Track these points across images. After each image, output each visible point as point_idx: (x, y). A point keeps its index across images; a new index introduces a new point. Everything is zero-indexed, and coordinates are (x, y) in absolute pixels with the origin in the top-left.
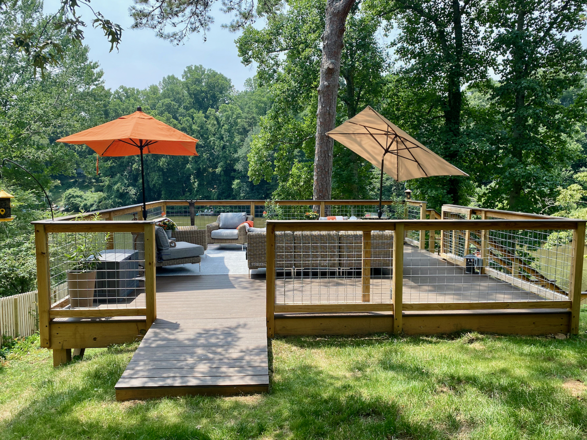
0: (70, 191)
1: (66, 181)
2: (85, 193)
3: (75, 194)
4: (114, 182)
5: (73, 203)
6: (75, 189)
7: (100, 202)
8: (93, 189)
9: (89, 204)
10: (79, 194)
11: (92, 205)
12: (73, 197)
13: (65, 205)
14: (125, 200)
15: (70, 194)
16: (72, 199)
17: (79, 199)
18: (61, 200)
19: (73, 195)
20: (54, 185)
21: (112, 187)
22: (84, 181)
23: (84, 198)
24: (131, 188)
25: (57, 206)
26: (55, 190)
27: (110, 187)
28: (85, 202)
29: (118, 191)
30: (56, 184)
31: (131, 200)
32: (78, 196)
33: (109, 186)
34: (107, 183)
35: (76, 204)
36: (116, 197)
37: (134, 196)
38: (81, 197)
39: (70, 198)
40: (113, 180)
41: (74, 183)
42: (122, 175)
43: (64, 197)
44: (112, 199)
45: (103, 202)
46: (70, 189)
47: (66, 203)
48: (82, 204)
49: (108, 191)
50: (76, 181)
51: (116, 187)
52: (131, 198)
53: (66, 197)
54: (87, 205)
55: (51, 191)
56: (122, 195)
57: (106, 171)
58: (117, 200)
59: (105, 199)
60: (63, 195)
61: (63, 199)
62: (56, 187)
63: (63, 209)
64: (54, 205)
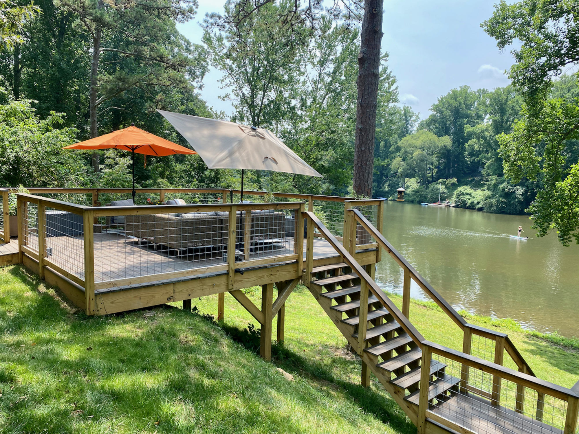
0: (461, 189)
1: (464, 180)
2: (475, 191)
3: (465, 192)
4: (501, 181)
5: (462, 200)
6: (467, 187)
7: (485, 201)
8: (486, 188)
9: (476, 202)
10: (469, 192)
11: (478, 203)
12: (463, 194)
13: (456, 201)
14: (510, 200)
15: (460, 192)
17: (468, 197)
19: (463, 193)
20: (451, 183)
21: (498, 186)
23: (473, 195)
24: (518, 187)
26: (451, 187)
27: (496, 186)
28: (474, 199)
29: (503, 190)
30: (453, 181)
31: (516, 200)
32: (467, 194)
33: (495, 184)
34: (493, 182)
35: (465, 201)
36: (500, 196)
37: (520, 197)
38: (470, 194)
39: (459, 195)
40: (499, 179)
41: (471, 181)
44: (496, 197)
45: (487, 201)
46: (462, 187)
47: (456, 199)
48: (469, 202)
49: (494, 189)
50: (474, 179)
51: (502, 186)
52: (517, 198)
53: (457, 194)
54: (473, 202)
55: (446, 188)
56: (508, 195)
57: (496, 170)
58: (501, 199)
59: (490, 197)
60: (455, 193)
61: (454, 196)
62: (453, 184)
63: (454, 205)
64: (447, 202)
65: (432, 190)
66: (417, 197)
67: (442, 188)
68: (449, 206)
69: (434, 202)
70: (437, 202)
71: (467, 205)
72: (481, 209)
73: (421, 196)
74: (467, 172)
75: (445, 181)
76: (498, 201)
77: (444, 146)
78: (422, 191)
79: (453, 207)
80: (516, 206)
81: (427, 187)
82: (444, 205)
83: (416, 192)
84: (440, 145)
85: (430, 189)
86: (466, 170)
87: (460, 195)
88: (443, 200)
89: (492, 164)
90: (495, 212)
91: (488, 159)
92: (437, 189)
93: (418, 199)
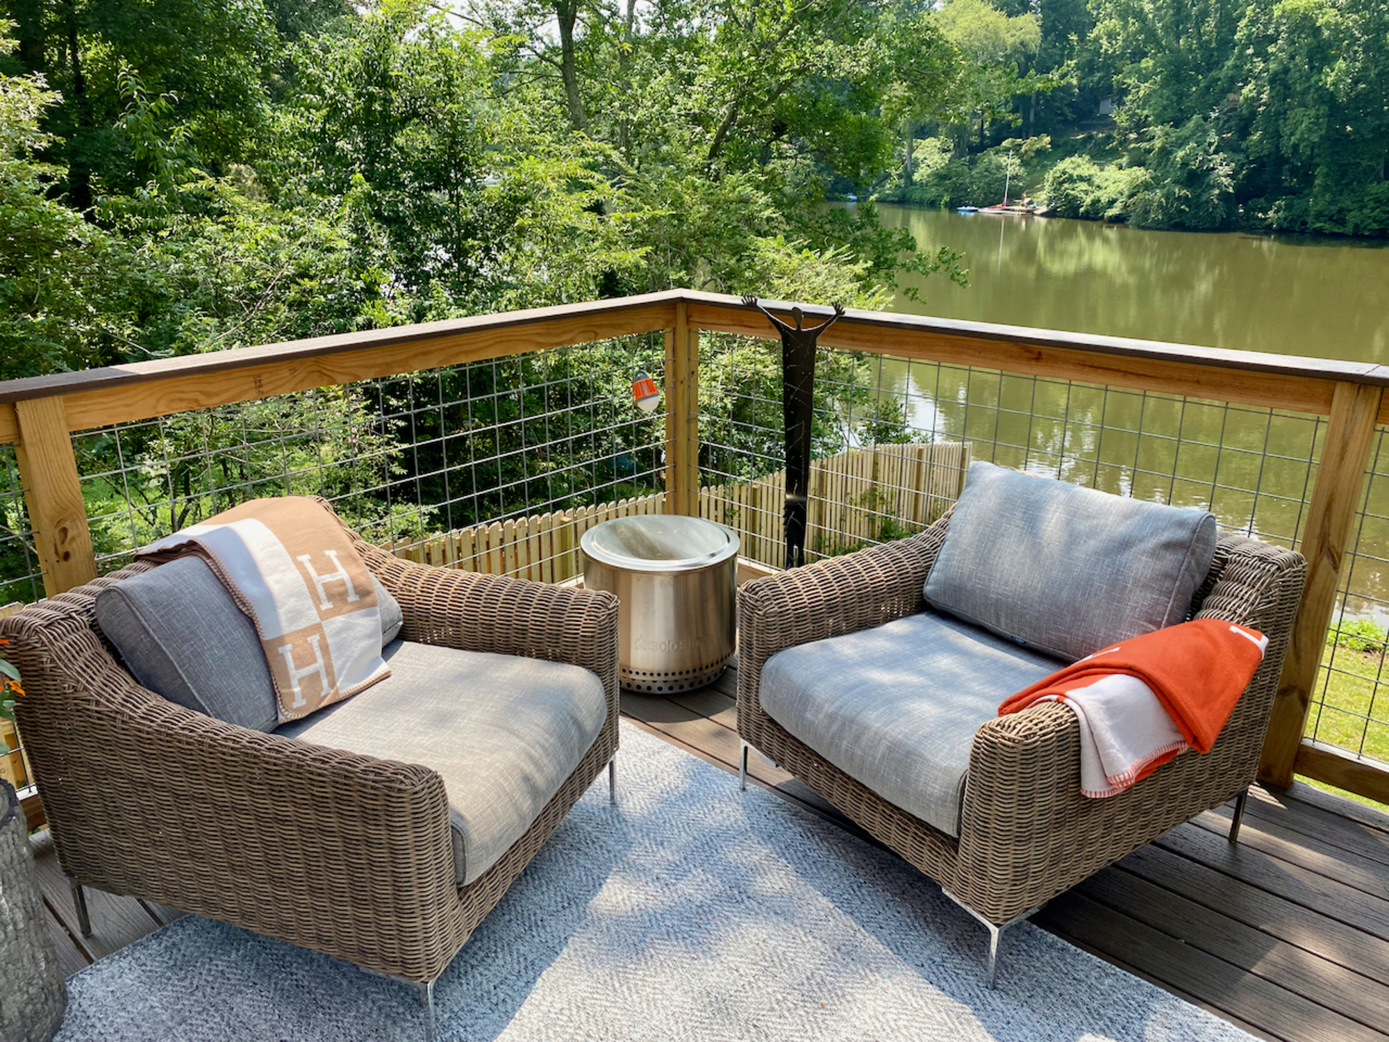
0: (1066, 165)
1: (1065, 138)
2: (1102, 170)
3: (1075, 173)
4: (1178, 138)
5: (1067, 195)
6: (1079, 160)
7: (1131, 196)
8: (1124, 160)
9: (1104, 200)
10: (1085, 173)
11: (1111, 203)
12: (1071, 179)
13: (1050, 200)
14: (1199, 191)
15: (1064, 173)
16: (1066, 185)
17: (1084, 186)
18: (1042, 189)
19: (1071, 176)
20: (1034, 148)
21: (1170, 153)
22: (1109, 138)
23: (1097, 181)
24: (1223, 156)
25: (1031, 203)
26: (1035, 161)
27: (1165, 153)
28: (1098, 194)
29: (1185, 164)
30: (1039, 145)
31: (1217, 191)
32: (1081, 179)
33: (1163, 149)
34: (1158, 144)
35: (1075, 198)
36: (1175, 182)
37: (1226, 181)
38: (1088, 180)
39: (1061, 184)
40: (1175, 134)
41: (1085, 141)
42: (1206, 119)
43: (1051, 179)
44: (1164, 186)
45: (1140, 196)
46: (1068, 160)
47: (1052, 194)
48: (1088, 200)
49: (1159, 164)
50: (1091, 137)
51: (1181, 153)
52: (1219, 186)
53: (1054, 178)
54: (1099, 201)
55: (1024, 163)
56: (1196, 178)
57: (1165, 108)
58: (1177, 190)
59: (1147, 186)
60: (1050, 176)
61: (1047, 185)
62: (1040, 152)
63: (1044, 209)
64: (1027, 200)
65: (987, 170)
66: (946, 190)
67: (1011, 165)
68: (1031, 213)
69: (991, 204)
70: (1000, 202)
71: (1082, 210)
72: (1118, 220)
73: (956, 188)
74: (1070, 116)
75: (1020, 145)
76: (1167, 197)
77: (1022, 43)
78: (959, 175)
79: (1043, 215)
80: (1215, 207)
81: (973, 163)
82: (1018, 209)
83: (941, 177)
84: (1010, 41)
85: (981, 167)
86: (1067, 110)
87: (1064, 182)
88: (1015, 195)
89: (1155, 91)
90: (1157, 227)
91: (1144, 78)
92: (999, 167)
93: (946, 198)
